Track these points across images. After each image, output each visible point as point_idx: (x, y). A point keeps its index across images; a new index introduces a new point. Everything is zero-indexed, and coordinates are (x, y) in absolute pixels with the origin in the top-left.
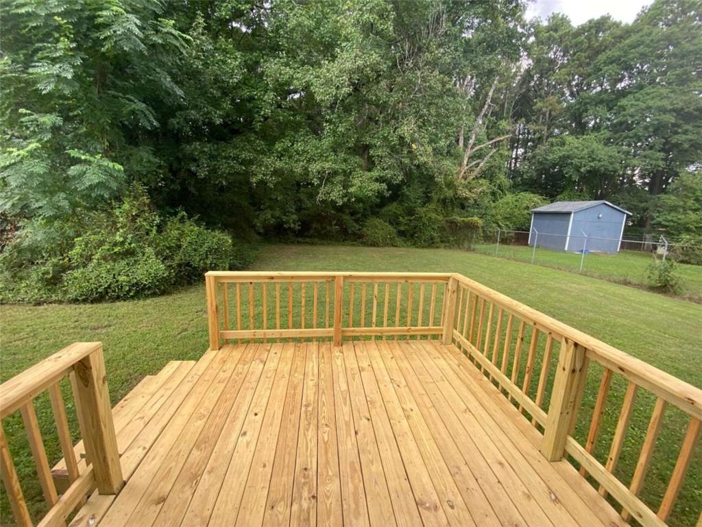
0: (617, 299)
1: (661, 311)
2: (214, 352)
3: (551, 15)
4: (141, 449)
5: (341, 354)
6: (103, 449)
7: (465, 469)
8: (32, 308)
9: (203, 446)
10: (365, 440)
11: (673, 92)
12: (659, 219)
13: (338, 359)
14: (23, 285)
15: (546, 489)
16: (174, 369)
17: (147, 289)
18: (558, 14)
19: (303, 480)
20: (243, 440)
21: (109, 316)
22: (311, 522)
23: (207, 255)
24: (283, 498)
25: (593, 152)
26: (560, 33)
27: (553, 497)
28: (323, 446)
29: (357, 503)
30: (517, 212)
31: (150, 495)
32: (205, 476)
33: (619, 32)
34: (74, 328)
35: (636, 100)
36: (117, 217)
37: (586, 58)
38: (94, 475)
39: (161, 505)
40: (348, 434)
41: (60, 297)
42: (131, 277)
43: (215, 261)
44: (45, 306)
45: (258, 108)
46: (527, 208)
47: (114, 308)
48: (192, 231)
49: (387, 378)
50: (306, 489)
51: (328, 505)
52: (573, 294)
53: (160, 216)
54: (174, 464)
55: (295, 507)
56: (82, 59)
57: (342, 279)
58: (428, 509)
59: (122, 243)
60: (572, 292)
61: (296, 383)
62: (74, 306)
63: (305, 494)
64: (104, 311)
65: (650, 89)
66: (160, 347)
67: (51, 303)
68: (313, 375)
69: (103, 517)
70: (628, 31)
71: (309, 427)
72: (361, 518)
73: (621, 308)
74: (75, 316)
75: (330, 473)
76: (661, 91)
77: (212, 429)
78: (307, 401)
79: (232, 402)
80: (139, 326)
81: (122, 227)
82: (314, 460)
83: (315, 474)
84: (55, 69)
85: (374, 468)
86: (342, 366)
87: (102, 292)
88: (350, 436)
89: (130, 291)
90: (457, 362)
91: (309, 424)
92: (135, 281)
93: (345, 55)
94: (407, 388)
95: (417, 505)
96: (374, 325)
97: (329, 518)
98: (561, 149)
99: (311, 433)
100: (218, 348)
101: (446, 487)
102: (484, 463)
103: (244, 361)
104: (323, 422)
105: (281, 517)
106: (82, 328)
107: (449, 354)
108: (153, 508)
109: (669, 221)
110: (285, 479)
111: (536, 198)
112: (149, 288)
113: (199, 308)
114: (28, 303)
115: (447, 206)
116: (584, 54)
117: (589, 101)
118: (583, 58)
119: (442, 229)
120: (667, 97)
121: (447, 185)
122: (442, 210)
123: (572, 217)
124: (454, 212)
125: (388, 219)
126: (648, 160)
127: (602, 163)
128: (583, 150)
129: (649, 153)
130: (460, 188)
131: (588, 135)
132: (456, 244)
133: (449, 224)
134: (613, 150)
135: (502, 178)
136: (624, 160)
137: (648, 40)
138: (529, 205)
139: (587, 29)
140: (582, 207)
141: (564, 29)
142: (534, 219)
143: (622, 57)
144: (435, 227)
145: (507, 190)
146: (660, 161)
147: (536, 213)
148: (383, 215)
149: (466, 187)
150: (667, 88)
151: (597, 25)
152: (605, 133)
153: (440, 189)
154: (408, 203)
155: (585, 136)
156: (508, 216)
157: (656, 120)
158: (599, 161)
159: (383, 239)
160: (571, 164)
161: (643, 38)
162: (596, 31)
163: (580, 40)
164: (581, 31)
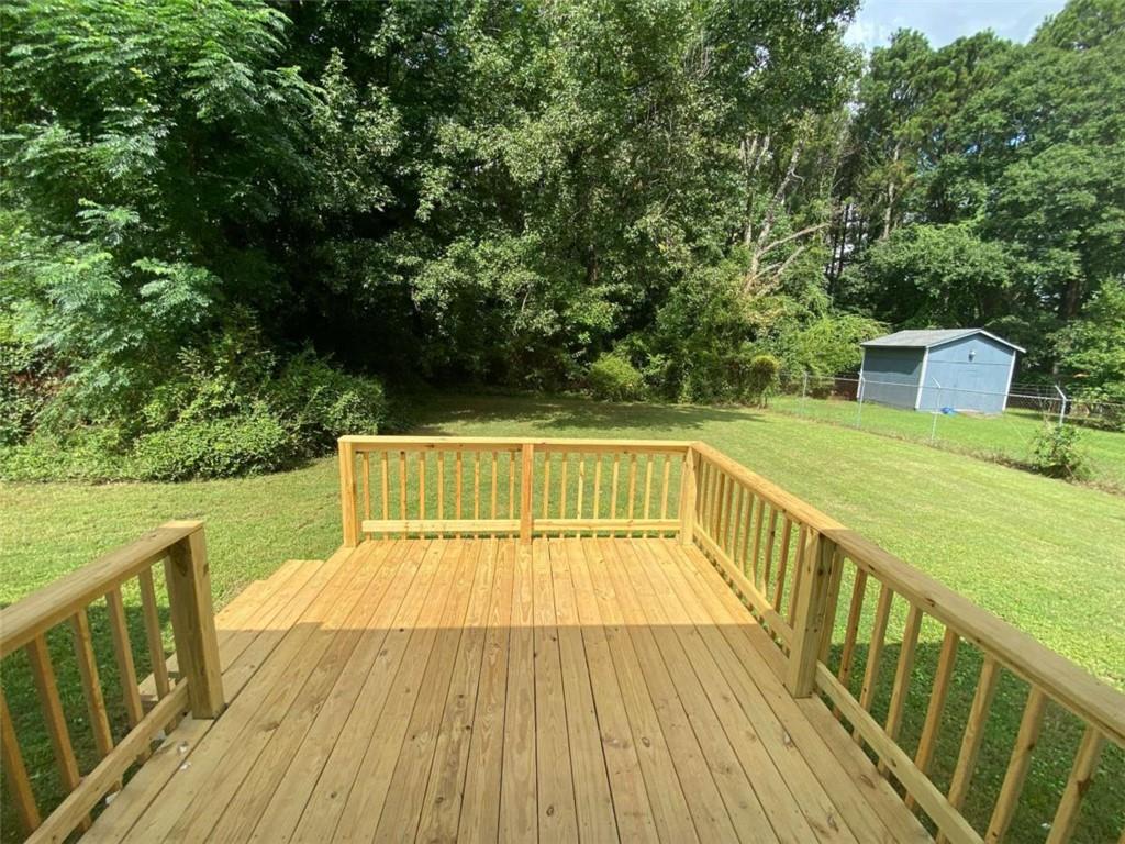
0: (978, 486)
1: (1045, 504)
2: (349, 551)
3: (896, 32)
4: (247, 668)
5: (528, 556)
6: (201, 658)
7: (674, 702)
8: (89, 488)
9: (329, 666)
10: (546, 664)
11: (1093, 154)
12: (1068, 359)
13: (523, 561)
14: (76, 455)
15: (780, 729)
16: (293, 571)
17: (255, 462)
18: (909, 30)
19: (456, 709)
20: (384, 660)
21: (201, 501)
22: (461, 754)
23: (345, 412)
24: (428, 728)
25: (962, 250)
26: (910, 61)
27: (787, 739)
28: (488, 668)
29: (523, 738)
30: (838, 346)
31: (259, 720)
32: (331, 700)
33: (1003, 58)
34: (152, 516)
35: (1033, 168)
36: (215, 356)
37: (952, 100)
38: (188, 692)
39: (271, 732)
40: (524, 656)
41: (130, 472)
42: (233, 445)
43: (356, 422)
44: (109, 485)
45: (425, 189)
46: (856, 340)
47: (208, 490)
48: (323, 377)
49: (589, 588)
50: (459, 718)
51: (486, 737)
52: (910, 477)
53: (276, 355)
54: (290, 686)
55: (442, 738)
56: (169, 128)
57: (532, 447)
58: (617, 746)
59: (221, 395)
60: (909, 473)
61: (460, 591)
62: (149, 485)
63: (458, 724)
64: (193, 494)
65: (1055, 150)
66: (275, 545)
67: (117, 481)
68: (485, 582)
69: (197, 744)
70: (1020, 57)
71: (472, 647)
72: (526, 754)
73: (980, 499)
74: (152, 501)
75: (493, 701)
76: (1072, 152)
77: (341, 647)
78: (473, 615)
79: (370, 613)
80: (245, 515)
81: (222, 371)
82: (475, 686)
83: (473, 701)
84: (132, 143)
85: (552, 698)
86: (527, 571)
87: (191, 466)
88: (527, 660)
89: (230, 465)
90: (694, 569)
91: (473, 643)
92: (239, 450)
93: (554, 111)
94: (615, 602)
95: (601, 740)
96: (579, 516)
97: (484, 751)
98: (910, 245)
99: (474, 654)
100: (354, 543)
101: (643, 722)
102: (702, 697)
103: (391, 562)
104: (492, 641)
105: (423, 748)
106: (163, 517)
107: (685, 558)
108: (262, 734)
109: (1084, 363)
110: (432, 706)
111: (870, 325)
112: (260, 461)
113: (332, 491)
114: (84, 481)
115: (725, 338)
116: (948, 95)
117: (955, 168)
118: (947, 101)
119: (715, 374)
120: (1082, 163)
121: (725, 304)
122: (717, 343)
123: (927, 356)
124: (737, 348)
125: (630, 357)
126: (1053, 263)
127: (977, 269)
128: (946, 248)
129: (1055, 252)
130: (745, 309)
131: (956, 223)
132: (738, 397)
133: (728, 366)
134: (995, 248)
135: (816, 293)
136: (1015, 264)
137: (1051, 70)
138: (859, 336)
139: (953, 55)
140: (943, 338)
141: (918, 54)
142: (866, 357)
143: (1011, 99)
144: (704, 370)
145: (824, 311)
146: (1072, 265)
147: (869, 349)
148: (623, 351)
149: (755, 306)
150: (1083, 148)
151: (970, 48)
152: (983, 220)
153: (714, 310)
154: (663, 332)
155: (950, 226)
156: (825, 353)
157: (1066, 199)
158: (972, 265)
159: (620, 389)
160: (928, 270)
161: (1044, 68)
162: (969, 57)
163: (943, 72)
164: (944, 58)
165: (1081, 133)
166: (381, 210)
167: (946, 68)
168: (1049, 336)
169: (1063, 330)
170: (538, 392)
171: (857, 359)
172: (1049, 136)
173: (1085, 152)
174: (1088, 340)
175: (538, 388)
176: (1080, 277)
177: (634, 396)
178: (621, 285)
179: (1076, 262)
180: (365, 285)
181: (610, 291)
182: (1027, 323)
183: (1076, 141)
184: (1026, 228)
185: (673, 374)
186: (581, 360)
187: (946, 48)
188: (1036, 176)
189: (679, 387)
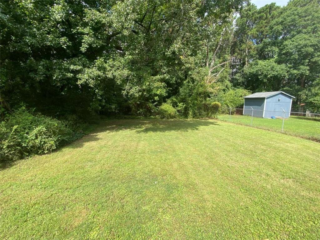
11: (310, 37)
12: (310, 100)
25: (273, 67)
26: (252, 12)
30: (236, 99)
33: (280, 10)
35: (292, 42)
37: (266, 23)
46: (241, 96)
65: (298, 36)
70: (285, 9)
76: (304, 36)
98: (257, 67)
109: (315, 101)
111: (245, 91)
115: (202, 97)
116: (264, 21)
117: (268, 43)
118: (264, 23)
119: (199, 108)
120: (308, 39)
121: (201, 86)
122: (199, 99)
123: (266, 100)
124: (205, 100)
125: (172, 104)
126: (301, 70)
127: (278, 73)
128: (268, 67)
129: (302, 67)
130: (208, 87)
131: (269, 60)
132: (207, 116)
133: (203, 106)
134: (283, 66)
135: (228, 83)
136: (289, 71)
137: (296, 13)
138: (242, 95)
139: (265, 9)
140: (270, 95)
141: (254, 10)
142: (245, 102)
143: (283, 21)
144: (196, 107)
145: (230, 88)
146: (307, 71)
147: (246, 99)
148: (170, 102)
149: (210, 86)
150: (307, 35)
151: (270, 7)
152: (277, 58)
153: (198, 88)
154: (182, 96)
155: (267, 60)
156: (232, 101)
157: (304, 50)
158: (277, 71)
159: (169, 115)
160: (262, 73)
161: (293, 12)
162: (270, 10)
163: (262, 14)
164: (262, 10)
165: (306, 30)
166: (65, 48)
167: (263, 13)
168: (299, 93)
169: (303, 91)
170: (142, 117)
171: (242, 102)
172: (296, 32)
173: (308, 36)
174: (316, 94)
175: (142, 116)
176: (309, 74)
177: (174, 117)
178: (165, 75)
179: (308, 70)
180: (54, 78)
181: (161, 78)
182: (291, 89)
183: (305, 33)
184: (292, 60)
185: (186, 109)
186: (156, 106)
187: (263, 8)
188: (294, 44)
189: (188, 113)
